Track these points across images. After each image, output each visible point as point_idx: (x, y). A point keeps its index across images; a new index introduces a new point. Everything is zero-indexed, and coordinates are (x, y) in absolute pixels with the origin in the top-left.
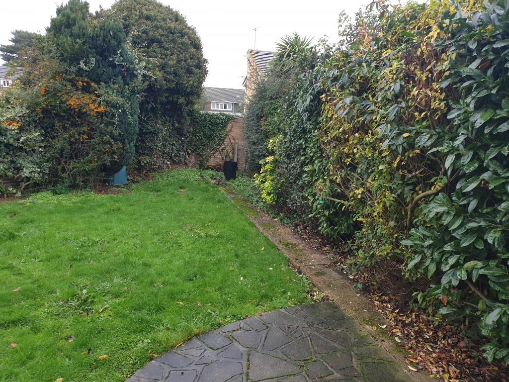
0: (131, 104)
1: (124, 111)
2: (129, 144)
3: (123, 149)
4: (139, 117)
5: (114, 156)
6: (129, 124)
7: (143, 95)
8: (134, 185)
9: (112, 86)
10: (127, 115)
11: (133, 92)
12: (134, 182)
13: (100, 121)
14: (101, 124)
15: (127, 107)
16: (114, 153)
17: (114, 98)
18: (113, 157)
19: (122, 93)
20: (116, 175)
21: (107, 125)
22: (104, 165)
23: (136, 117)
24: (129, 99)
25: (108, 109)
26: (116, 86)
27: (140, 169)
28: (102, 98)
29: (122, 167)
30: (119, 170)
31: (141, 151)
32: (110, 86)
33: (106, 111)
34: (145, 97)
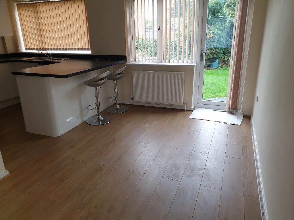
0: (223, 33)
1: (220, 36)
2: (221, 50)
3: (218, 52)
4: (226, 39)
5: (214, 55)
6: (221, 41)
7: (229, 29)
8: (221, 68)
9: (216, 26)
10: (221, 38)
11: (224, 28)
12: (221, 67)
13: (210, 40)
14: (210, 42)
15: (221, 34)
16: (214, 53)
17: (217, 31)
18: (213, 55)
19: (220, 29)
20: (214, 63)
21: (212, 42)
22: (210, 58)
23: (225, 38)
24: (223, 31)
25: (213, 36)
26: (218, 26)
27: (224, 61)
28: (212, 31)
29: (217, 59)
30: (215, 61)
31: (226, 54)
32: (215, 26)
33: (213, 37)
34: (230, 29)
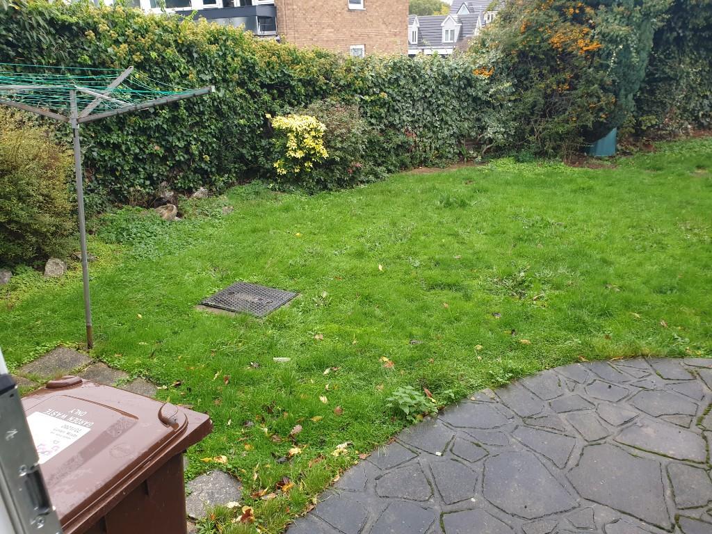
0: (640, 35)
1: (627, 47)
2: (626, 97)
3: (615, 104)
4: (650, 55)
5: (601, 114)
6: (630, 66)
7: (664, 18)
8: (623, 159)
9: (616, 9)
10: (631, 52)
11: (647, 16)
12: (624, 153)
13: (589, 63)
14: (589, 68)
15: (633, 41)
16: (601, 109)
17: (618, 28)
18: (598, 116)
19: (627, 19)
20: (600, 141)
21: (597, 69)
22: (585, 127)
23: (644, 55)
24: (639, 26)
25: (603, 46)
26: (621, 9)
27: (638, 133)
28: (598, 30)
29: (610, 129)
30: (605, 135)
31: (646, 108)
32: (612, 10)
33: (599, 49)
34: (668, 20)
